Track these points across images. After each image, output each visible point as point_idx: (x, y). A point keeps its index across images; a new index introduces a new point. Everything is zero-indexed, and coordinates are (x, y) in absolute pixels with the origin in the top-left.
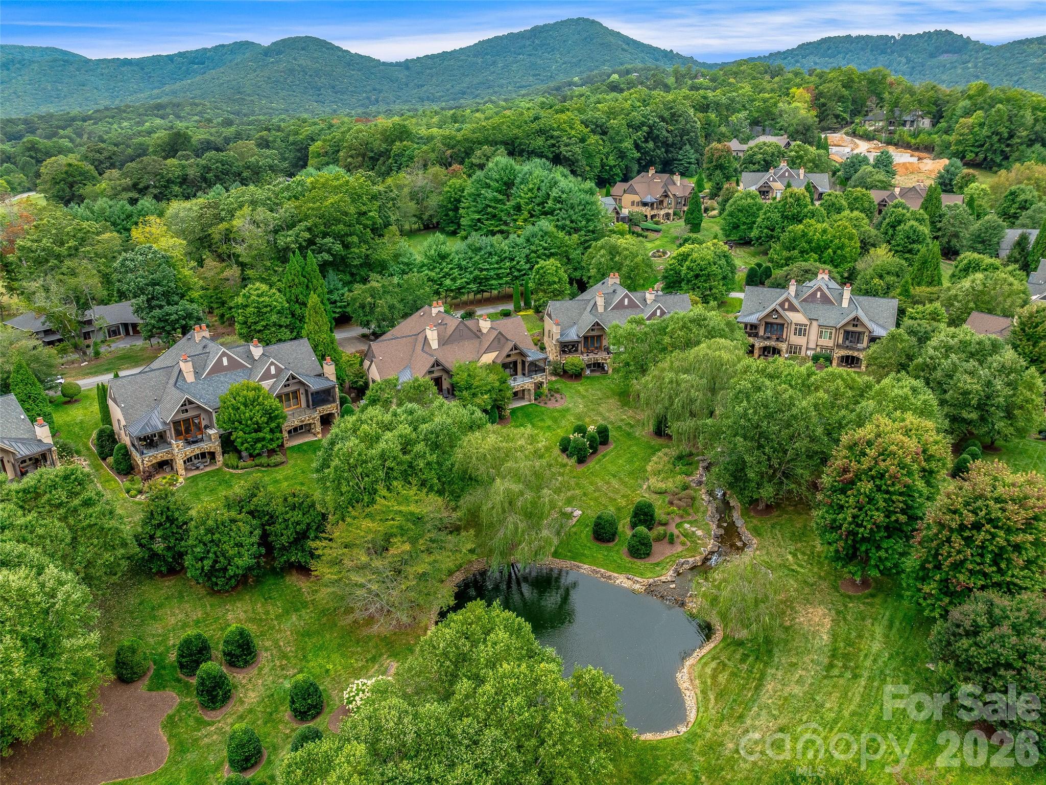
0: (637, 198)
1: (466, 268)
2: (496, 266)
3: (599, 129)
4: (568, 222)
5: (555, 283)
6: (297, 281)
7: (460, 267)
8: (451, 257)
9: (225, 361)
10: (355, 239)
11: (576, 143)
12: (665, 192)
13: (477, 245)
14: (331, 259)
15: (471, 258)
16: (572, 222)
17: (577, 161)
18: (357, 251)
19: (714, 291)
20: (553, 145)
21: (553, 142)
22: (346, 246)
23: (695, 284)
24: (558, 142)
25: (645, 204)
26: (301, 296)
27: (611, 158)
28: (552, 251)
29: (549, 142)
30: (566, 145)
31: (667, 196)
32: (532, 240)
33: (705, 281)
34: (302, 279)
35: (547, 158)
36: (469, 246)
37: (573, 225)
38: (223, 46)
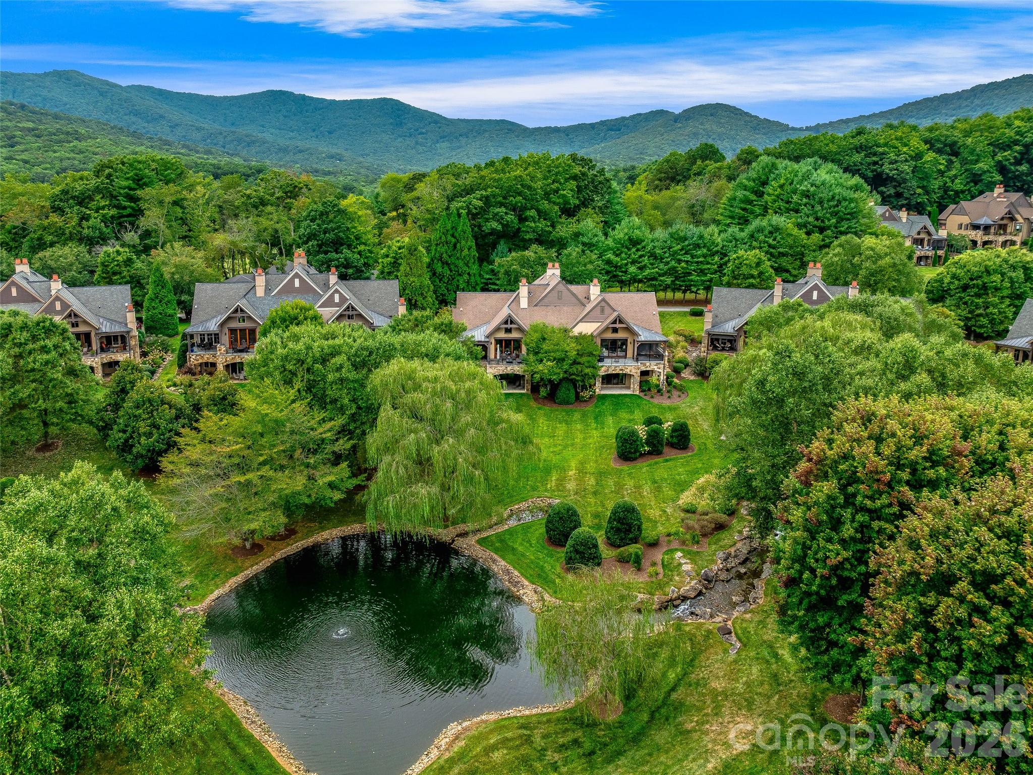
0: (965, 220)
1: (662, 258)
2: (701, 259)
3: (948, 149)
4: (811, 219)
5: (752, 276)
6: (443, 238)
7: (653, 255)
8: (643, 244)
9: (297, 283)
10: (532, 213)
11: (906, 161)
12: (1010, 213)
13: (682, 234)
14: (500, 228)
15: (670, 248)
16: (817, 219)
17: (905, 181)
18: (533, 225)
19: (991, 310)
20: (875, 163)
21: (875, 159)
22: (522, 219)
23: (961, 298)
24: (881, 160)
25: (976, 227)
26: (444, 255)
27: (957, 181)
28: (781, 250)
29: (868, 160)
30: (891, 163)
31: (1013, 219)
32: (756, 235)
33: (978, 295)
34: (449, 237)
35: (863, 176)
36: (671, 235)
37: (818, 223)
38: (640, 114)
